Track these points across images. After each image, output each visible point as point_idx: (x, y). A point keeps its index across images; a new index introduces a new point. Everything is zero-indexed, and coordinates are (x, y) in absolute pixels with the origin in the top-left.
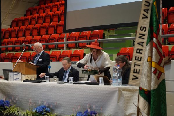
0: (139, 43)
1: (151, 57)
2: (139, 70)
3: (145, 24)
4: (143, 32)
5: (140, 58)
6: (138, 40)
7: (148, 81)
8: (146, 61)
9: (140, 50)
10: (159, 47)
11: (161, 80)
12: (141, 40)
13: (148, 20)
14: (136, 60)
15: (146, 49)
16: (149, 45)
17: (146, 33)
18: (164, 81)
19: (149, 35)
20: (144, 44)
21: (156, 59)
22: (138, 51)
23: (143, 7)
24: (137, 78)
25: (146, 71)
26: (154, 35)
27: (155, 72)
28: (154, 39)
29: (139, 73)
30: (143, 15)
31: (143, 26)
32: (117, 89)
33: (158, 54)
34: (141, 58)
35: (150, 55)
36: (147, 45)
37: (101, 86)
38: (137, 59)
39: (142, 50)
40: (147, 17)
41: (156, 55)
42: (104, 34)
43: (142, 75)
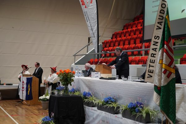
0: (153, 49)
1: (163, 60)
2: (153, 70)
3: (159, 34)
4: (156, 40)
5: (153, 60)
6: (152, 47)
7: (159, 79)
8: (158, 63)
9: (154, 55)
10: (170, 52)
12: (155, 47)
13: (162, 30)
14: (150, 62)
15: (159, 54)
16: (161, 50)
17: (159, 41)
19: (161, 42)
20: (157, 50)
21: (166, 61)
22: (152, 55)
23: (158, 21)
24: (151, 77)
25: (158, 71)
26: (165, 42)
27: (165, 72)
28: (165, 45)
29: (152, 73)
30: (157, 26)
31: (157, 35)
34: (154, 60)
35: (161, 59)
36: (159, 51)
38: (151, 61)
39: (155, 54)
40: (160, 28)
41: (166, 58)
43: (155, 74)
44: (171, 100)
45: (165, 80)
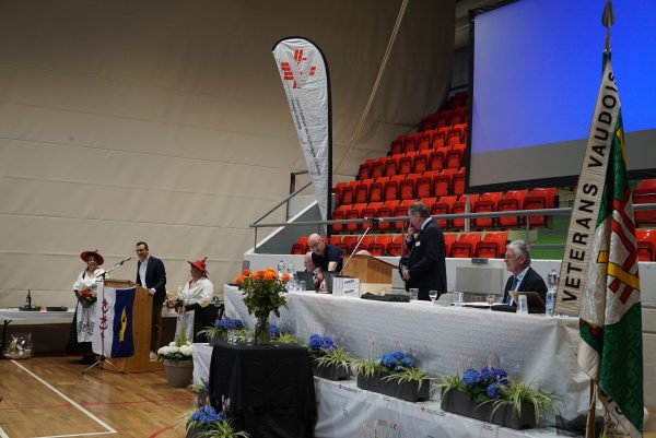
0: (579, 222)
1: (608, 252)
2: (579, 280)
3: (596, 180)
4: (589, 197)
5: (580, 253)
6: (577, 214)
7: (597, 305)
8: (594, 260)
9: (581, 237)
10: (626, 231)
11: (629, 304)
12: (586, 215)
13: (603, 170)
14: (571, 257)
15: (597, 234)
16: (602, 225)
17: (598, 199)
18: (638, 306)
19: (603, 202)
20: (592, 224)
21: (618, 257)
22: (577, 238)
23: (592, 142)
24: (574, 298)
25: (594, 283)
26: (616, 204)
27: (614, 287)
28: (615, 212)
29: (577, 287)
30: (591, 158)
31: (590, 183)
32: (555, 323)
33: (623, 247)
34: (583, 253)
35: (604, 248)
36: (597, 226)
37: (522, 314)
38: (574, 255)
39: (586, 236)
40: (600, 164)
41: (618, 247)
42: (557, 198)
43: (584, 290)
44: (631, 364)
45: (615, 308)
